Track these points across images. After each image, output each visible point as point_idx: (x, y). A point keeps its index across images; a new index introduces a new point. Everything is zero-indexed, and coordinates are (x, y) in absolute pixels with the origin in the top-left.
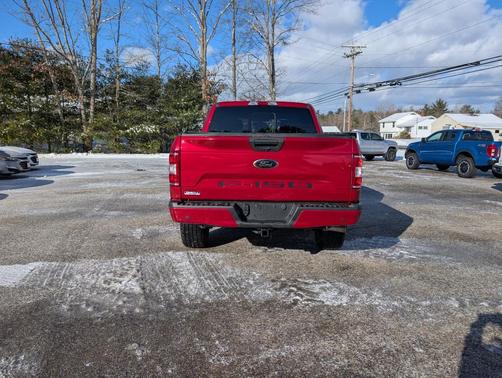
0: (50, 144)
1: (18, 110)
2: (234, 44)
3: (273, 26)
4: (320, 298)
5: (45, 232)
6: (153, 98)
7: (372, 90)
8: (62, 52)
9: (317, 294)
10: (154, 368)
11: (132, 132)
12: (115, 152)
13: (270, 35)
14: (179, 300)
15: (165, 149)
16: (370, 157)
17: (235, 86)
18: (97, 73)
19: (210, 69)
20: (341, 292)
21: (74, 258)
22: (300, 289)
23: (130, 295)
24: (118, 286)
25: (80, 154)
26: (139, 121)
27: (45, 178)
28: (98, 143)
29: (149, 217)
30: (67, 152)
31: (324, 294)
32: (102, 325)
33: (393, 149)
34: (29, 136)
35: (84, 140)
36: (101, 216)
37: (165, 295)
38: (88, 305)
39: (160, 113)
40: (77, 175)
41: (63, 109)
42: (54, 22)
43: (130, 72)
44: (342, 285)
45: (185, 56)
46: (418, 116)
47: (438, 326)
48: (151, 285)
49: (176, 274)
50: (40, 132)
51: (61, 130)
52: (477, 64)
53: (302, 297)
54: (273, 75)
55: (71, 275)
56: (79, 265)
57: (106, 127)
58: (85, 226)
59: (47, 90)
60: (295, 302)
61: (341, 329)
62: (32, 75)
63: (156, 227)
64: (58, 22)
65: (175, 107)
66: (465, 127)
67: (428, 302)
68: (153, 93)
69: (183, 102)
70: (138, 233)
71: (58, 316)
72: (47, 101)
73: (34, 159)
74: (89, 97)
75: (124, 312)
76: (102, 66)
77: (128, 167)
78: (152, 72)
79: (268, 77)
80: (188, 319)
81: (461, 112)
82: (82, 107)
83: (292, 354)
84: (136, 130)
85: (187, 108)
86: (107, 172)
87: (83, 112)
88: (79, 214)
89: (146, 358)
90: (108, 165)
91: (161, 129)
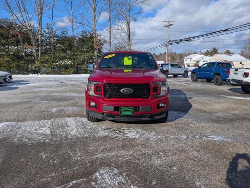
0: (19, 70)
1: (3, 53)
2: (110, 21)
3: (129, 11)
4: (128, 135)
5: (11, 110)
6: (70, 47)
7: (178, 43)
8: (25, 25)
9: (127, 134)
10: (49, 161)
11: (60, 64)
12: (51, 74)
13: (128, 16)
14: (66, 137)
15: (76, 72)
16: (175, 76)
17: (110, 41)
18: (42, 35)
19: (98, 32)
20: (138, 133)
21: (23, 120)
22: (120, 132)
23: (45, 135)
24: (41, 131)
25: (34, 75)
26: (63, 58)
27: (15, 86)
28: (43, 69)
29: (61, 103)
30: (27, 74)
31: (130, 134)
32: (31, 146)
33: (186, 72)
34: (8, 66)
35: (36, 68)
36: (39, 103)
37: (61, 135)
38: (26, 139)
39: (74, 54)
40: (31, 85)
41: (26, 53)
42: (20, 10)
43: (59, 34)
44: (139, 130)
45: (86, 27)
46: (203, 56)
47: (173, 145)
48: (55, 131)
49: (67, 126)
50: (14, 64)
51: (24, 63)
52: (227, 30)
53: (120, 135)
54: (129, 36)
55: (20, 127)
56: (25, 123)
57: (47, 62)
58: (30, 107)
59: (18, 43)
60: (117, 137)
61: (132, 146)
62: (10, 36)
63: (63, 108)
64: (22, 9)
65: (81, 52)
66: (225, 61)
67: (174, 137)
68: (70, 45)
69: (85, 49)
70: (54, 110)
71: (12, 143)
72: (17, 49)
73: (10, 77)
74: (38, 47)
75: (41, 141)
76: (45, 31)
77: (57, 81)
78: (69, 34)
79: (127, 37)
80: (68, 144)
81: (225, 54)
82: (35, 52)
83: (108, 155)
84: (62, 63)
85: (87, 52)
86: (46, 83)
87: (35, 54)
88: (29, 102)
89: (47, 158)
90: (47, 80)
91: (74, 63)
